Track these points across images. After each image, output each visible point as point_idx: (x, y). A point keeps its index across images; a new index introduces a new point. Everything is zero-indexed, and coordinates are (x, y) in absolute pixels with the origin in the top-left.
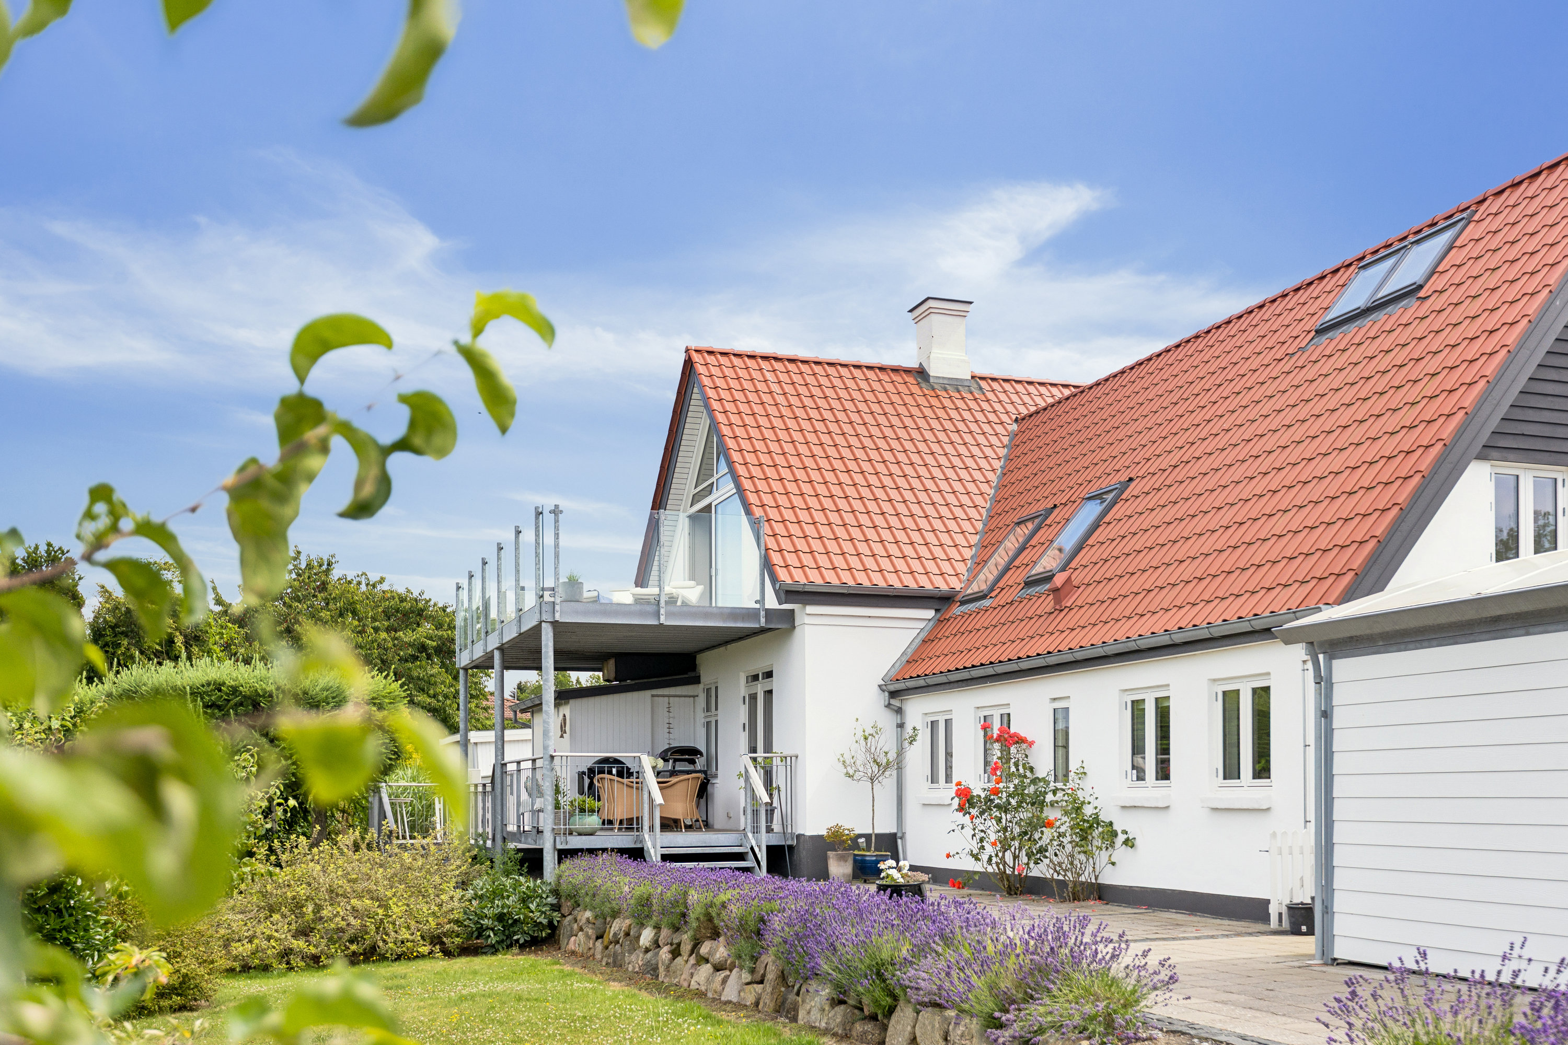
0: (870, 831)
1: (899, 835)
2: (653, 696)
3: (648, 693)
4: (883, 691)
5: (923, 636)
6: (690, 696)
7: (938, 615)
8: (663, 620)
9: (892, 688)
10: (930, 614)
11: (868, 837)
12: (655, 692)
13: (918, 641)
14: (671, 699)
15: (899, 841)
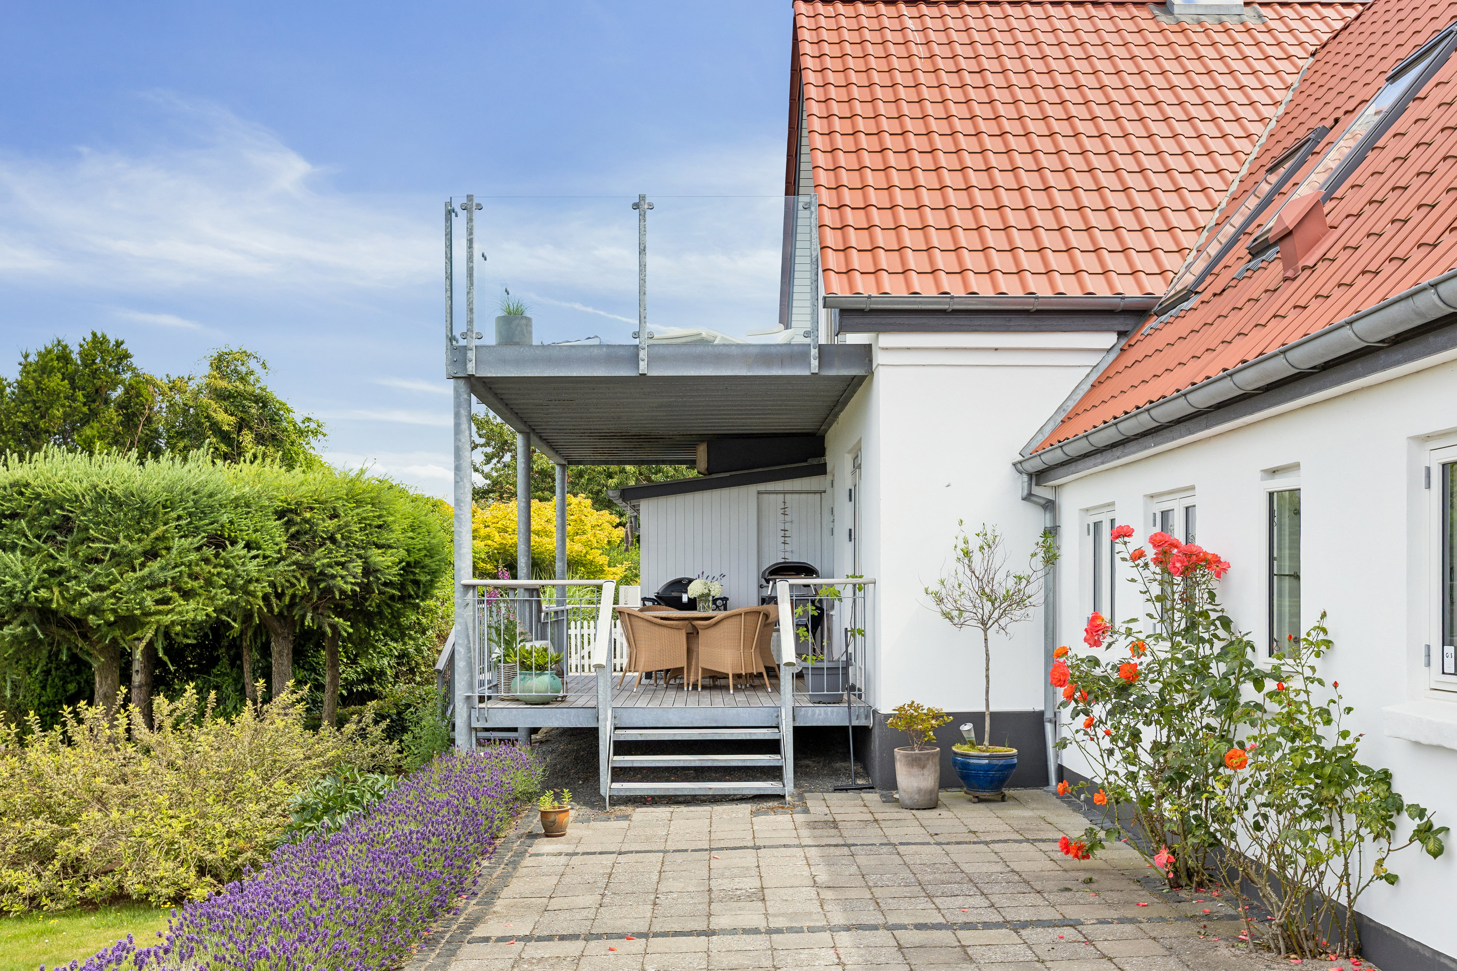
0: (983, 709)
1: (1049, 715)
2: (759, 493)
3: (753, 489)
4: (1021, 473)
5: (1094, 378)
6: (815, 493)
7: (1123, 342)
8: (643, 368)
9: (1036, 465)
10: (1109, 339)
11: (976, 718)
12: (762, 487)
13: (1086, 387)
14: (788, 496)
15: (1049, 727)
